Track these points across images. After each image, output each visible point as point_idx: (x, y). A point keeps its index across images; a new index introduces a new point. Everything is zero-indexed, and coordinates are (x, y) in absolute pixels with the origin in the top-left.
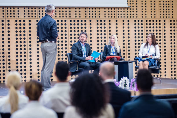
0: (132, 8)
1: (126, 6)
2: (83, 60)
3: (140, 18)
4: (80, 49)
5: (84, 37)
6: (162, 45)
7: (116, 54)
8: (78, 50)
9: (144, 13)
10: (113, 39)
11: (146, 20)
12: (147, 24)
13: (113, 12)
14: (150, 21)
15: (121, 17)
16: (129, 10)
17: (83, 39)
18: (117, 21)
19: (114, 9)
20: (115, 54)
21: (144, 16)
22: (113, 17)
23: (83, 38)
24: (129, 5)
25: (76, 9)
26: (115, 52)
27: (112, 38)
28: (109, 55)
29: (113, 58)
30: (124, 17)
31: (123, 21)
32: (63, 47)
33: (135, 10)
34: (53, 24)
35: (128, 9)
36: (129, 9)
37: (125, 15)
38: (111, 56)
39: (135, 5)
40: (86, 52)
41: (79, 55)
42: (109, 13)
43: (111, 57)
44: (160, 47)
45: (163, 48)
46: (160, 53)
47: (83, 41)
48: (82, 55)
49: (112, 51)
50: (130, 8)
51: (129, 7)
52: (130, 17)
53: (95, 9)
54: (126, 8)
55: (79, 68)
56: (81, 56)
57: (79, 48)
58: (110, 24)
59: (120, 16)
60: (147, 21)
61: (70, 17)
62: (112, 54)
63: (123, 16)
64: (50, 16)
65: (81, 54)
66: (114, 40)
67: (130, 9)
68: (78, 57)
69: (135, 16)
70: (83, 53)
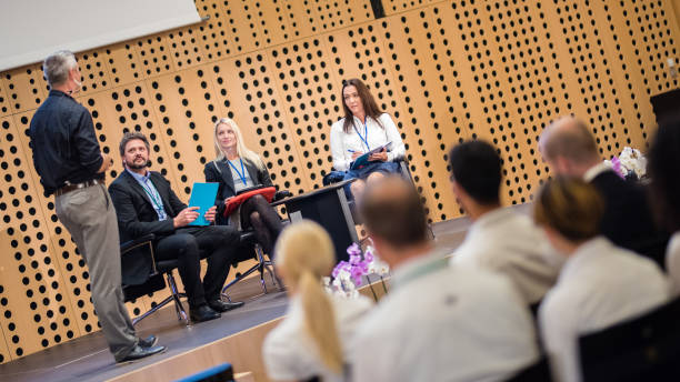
0: (214, 21)
1: (196, 18)
2: (167, 228)
4: (139, 196)
5: (141, 149)
6: (402, 107)
7: (255, 184)
8: (134, 200)
9: (259, 29)
10: (227, 135)
11: (272, 49)
12: (278, 65)
13: (157, 50)
14: (285, 51)
15: (189, 62)
16: (208, 32)
17: (138, 156)
18: (178, 79)
19: (159, 40)
20: (249, 185)
21: (261, 38)
22: (163, 69)
23: (138, 152)
24: (204, 14)
25: (29, 72)
26: (247, 175)
27: (222, 133)
28: (232, 192)
29: (252, 197)
30: (199, 59)
31: (200, 73)
32: (23, 221)
33: (227, 27)
34: (77, 120)
35: (202, 29)
36: (207, 29)
37: (199, 51)
38: (241, 196)
39: (222, 10)
40: (164, 202)
41: (141, 217)
42: (145, 58)
43: (241, 199)
44: (397, 114)
45: (405, 118)
46: (403, 136)
47: (142, 163)
48: (153, 215)
49: (235, 176)
50: (209, 22)
51: (204, 21)
52: (219, 54)
53: (96, 55)
54: (195, 25)
55: (160, 263)
56: (152, 220)
57: (134, 192)
58: (159, 97)
59: (183, 58)
60: (275, 54)
61: (17, 106)
62: (239, 187)
63: (192, 56)
64: (66, 95)
65: (147, 211)
66: (232, 136)
67: (211, 27)
68: (144, 224)
69: (232, 45)
70: (155, 207)
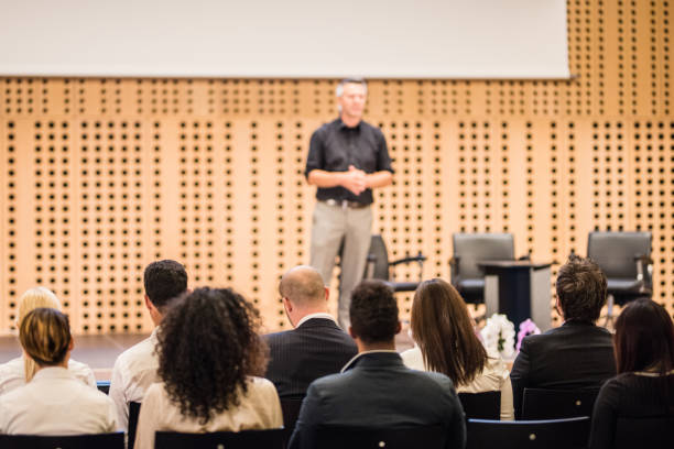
0: (584, 80)
1: (564, 73)
3: (612, 115)
9: (628, 98)
11: (636, 121)
12: (638, 136)
13: (517, 93)
14: (649, 125)
15: (545, 112)
16: (574, 89)
18: (529, 125)
19: (522, 85)
21: (628, 108)
24: (575, 72)
25: (386, 84)
30: (556, 112)
31: (554, 125)
33: (595, 89)
35: (568, 84)
36: (573, 86)
37: (559, 104)
39: (594, 71)
42: (502, 98)
50: (578, 80)
51: (573, 78)
52: (579, 112)
53: (455, 84)
58: (504, 137)
59: (540, 107)
60: (636, 125)
63: (551, 107)
67: (579, 85)
69: (595, 108)
